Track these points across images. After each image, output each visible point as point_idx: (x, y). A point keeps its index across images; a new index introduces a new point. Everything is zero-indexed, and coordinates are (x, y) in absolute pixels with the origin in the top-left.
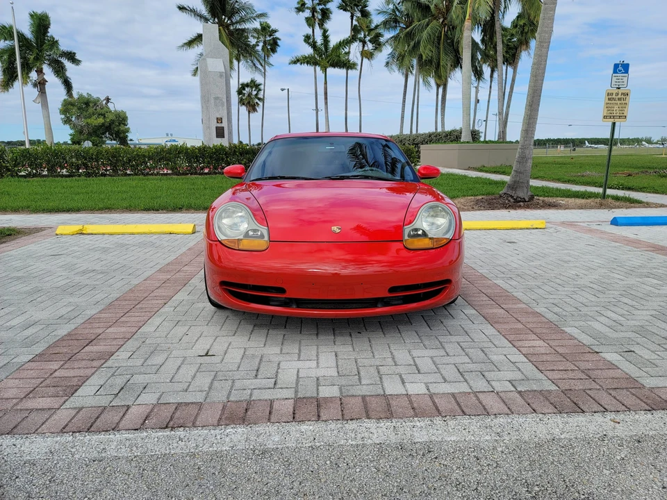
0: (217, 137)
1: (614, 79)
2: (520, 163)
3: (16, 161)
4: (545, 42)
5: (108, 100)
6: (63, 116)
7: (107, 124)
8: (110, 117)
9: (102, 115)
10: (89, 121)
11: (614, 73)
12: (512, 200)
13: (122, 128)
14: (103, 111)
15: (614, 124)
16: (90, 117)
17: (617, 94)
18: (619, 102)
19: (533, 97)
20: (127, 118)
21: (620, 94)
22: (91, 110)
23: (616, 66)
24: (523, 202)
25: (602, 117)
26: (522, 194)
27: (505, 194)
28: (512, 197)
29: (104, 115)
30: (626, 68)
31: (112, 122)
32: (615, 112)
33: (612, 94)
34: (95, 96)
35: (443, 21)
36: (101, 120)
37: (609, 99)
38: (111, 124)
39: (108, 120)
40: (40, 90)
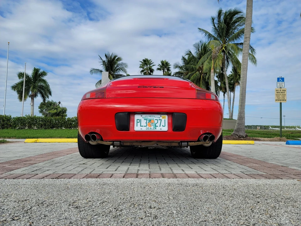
1: (278, 84)
2: (239, 119)
3: (15, 122)
4: (245, 69)
5: (60, 103)
6: (40, 110)
9: (56, 109)
10: (50, 111)
11: (278, 81)
12: (237, 137)
13: (64, 114)
15: (281, 103)
17: (281, 90)
18: (282, 94)
19: (243, 91)
20: (67, 110)
21: (282, 90)
22: (52, 107)
23: (278, 79)
24: (242, 137)
25: (275, 100)
26: (242, 134)
27: (234, 134)
28: (237, 135)
30: (283, 79)
31: (60, 112)
32: (280, 98)
33: (278, 90)
34: (54, 101)
35: (202, 72)
36: (55, 111)
37: (277, 93)
38: (59, 113)
39: (58, 111)
40: (32, 99)
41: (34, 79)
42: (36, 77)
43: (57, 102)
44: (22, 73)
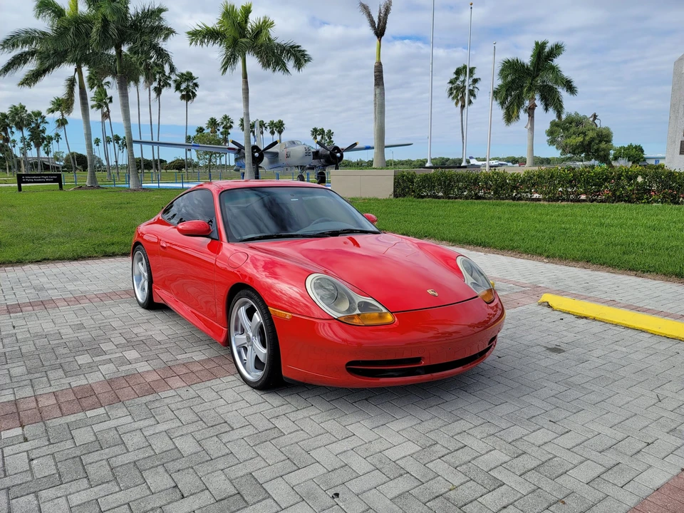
0: (681, 154)
5: (595, 117)
6: (548, 138)
7: (586, 143)
8: (591, 134)
10: (568, 141)
13: (603, 145)
14: (584, 129)
16: (569, 137)
22: (572, 130)
29: (584, 134)
31: (592, 139)
34: (581, 114)
36: (580, 139)
38: (590, 143)
39: (587, 138)
40: (529, 116)
41: (534, 68)
42: (538, 64)
43: (589, 115)
44: (511, 60)
